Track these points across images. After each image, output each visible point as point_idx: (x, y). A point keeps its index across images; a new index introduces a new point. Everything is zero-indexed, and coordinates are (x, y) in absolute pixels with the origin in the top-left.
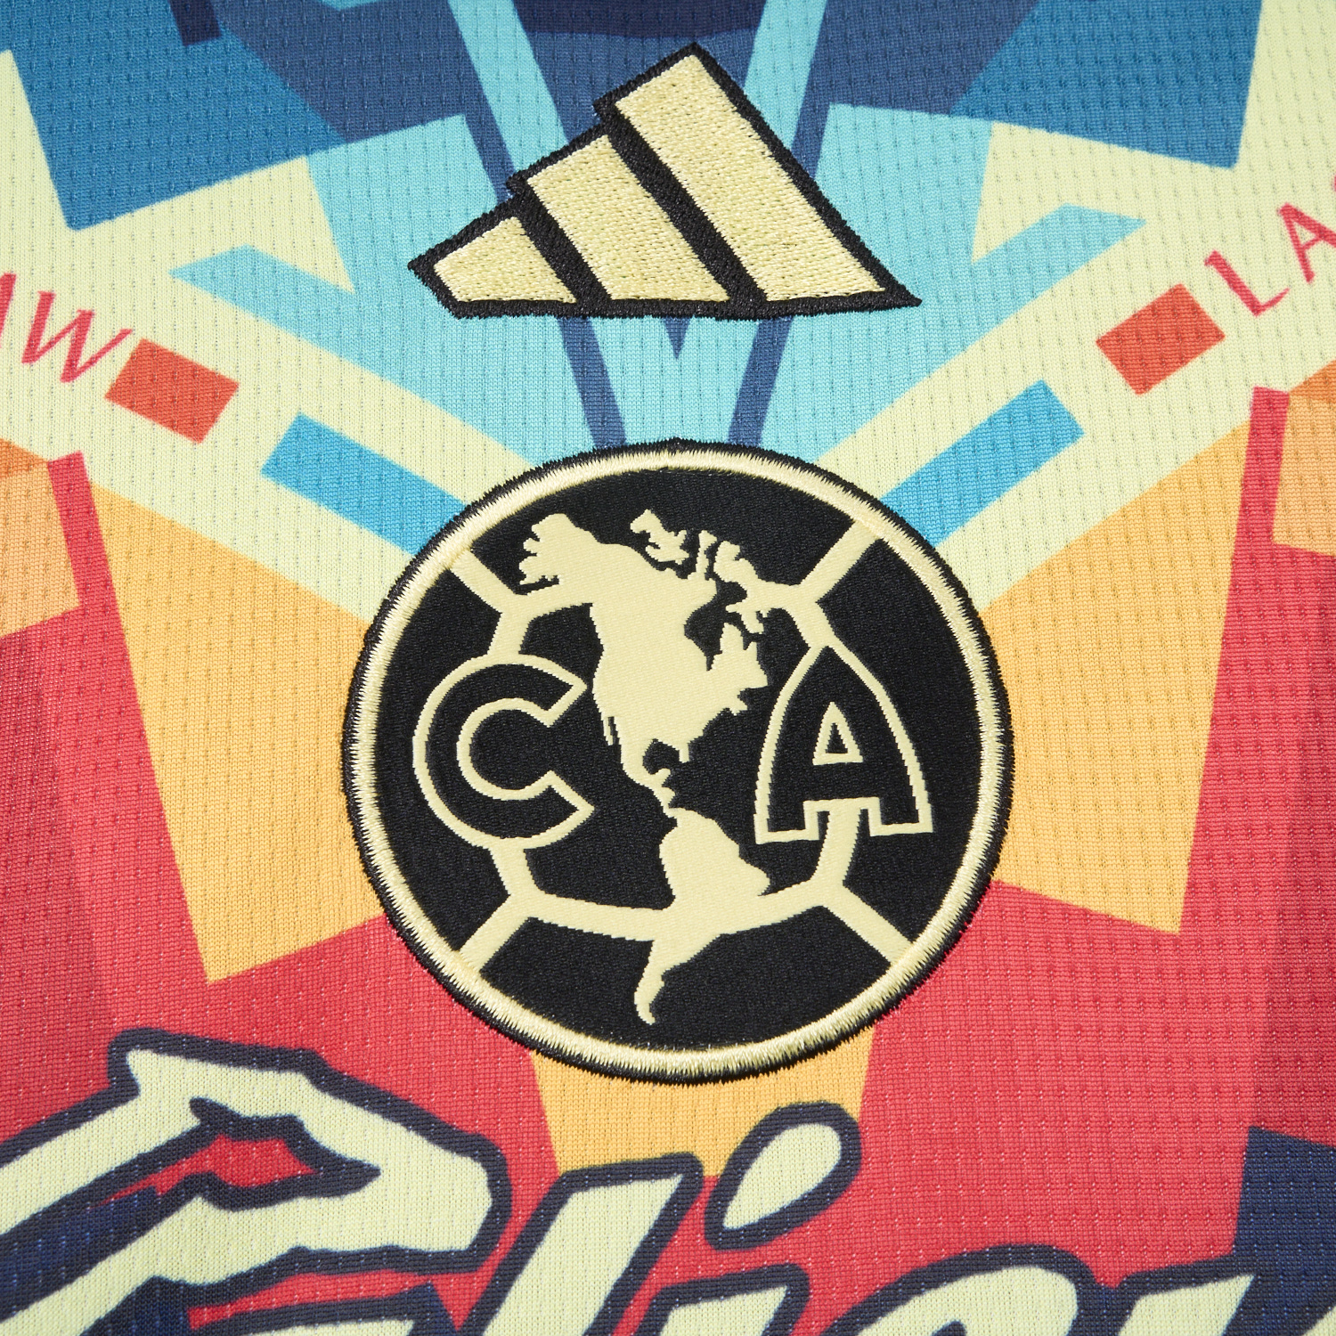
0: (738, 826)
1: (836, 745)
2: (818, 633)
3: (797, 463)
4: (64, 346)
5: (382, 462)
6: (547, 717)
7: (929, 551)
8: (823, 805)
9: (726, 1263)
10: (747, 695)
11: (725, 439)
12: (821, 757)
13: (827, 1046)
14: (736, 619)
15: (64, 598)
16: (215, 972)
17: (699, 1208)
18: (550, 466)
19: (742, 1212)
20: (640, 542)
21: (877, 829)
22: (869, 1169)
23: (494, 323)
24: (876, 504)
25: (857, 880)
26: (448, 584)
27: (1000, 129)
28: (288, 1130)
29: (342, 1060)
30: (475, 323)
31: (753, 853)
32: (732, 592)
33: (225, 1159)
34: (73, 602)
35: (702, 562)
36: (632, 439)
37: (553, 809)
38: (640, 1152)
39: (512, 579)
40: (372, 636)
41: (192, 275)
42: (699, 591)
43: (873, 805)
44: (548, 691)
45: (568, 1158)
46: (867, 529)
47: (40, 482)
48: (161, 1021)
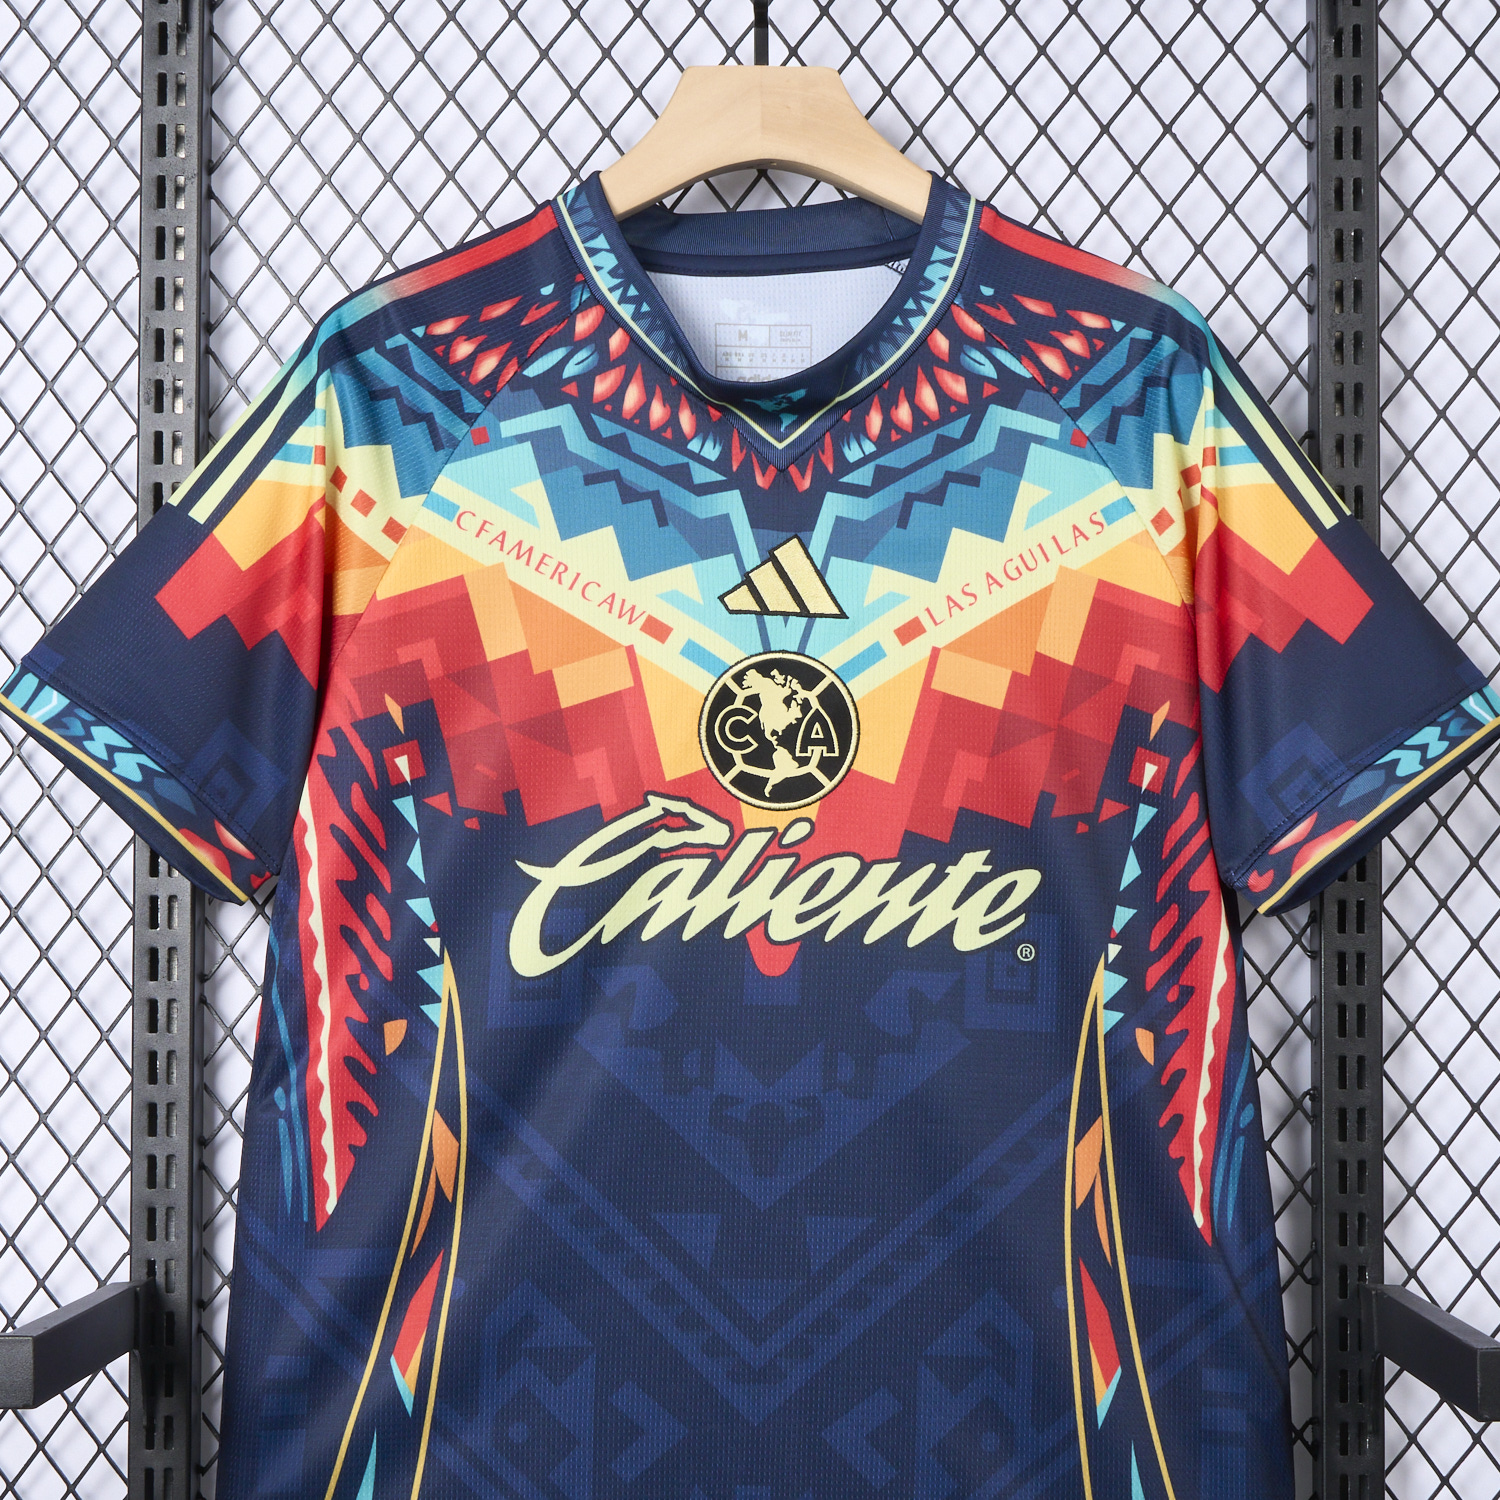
0: (792, 752)
1: (817, 733)
2: (815, 705)
3: (814, 659)
4: (629, 614)
5: (709, 654)
6: (748, 722)
7: (845, 685)
8: (813, 748)
9: (782, 851)
10: (796, 719)
11: (796, 650)
12: (813, 736)
13: (809, 804)
14: (795, 699)
15: (630, 683)
16: (668, 779)
17: (777, 839)
18: (752, 656)
19: (785, 841)
20: (773, 678)
21: (825, 754)
22: (816, 832)
23: (739, 615)
24: (833, 672)
25: (820, 766)
26: (725, 687)
27: (875, 567)
28: (683, 815)
29: (696, 800)
30: (735, 615)
31: (795, 758)
32: (795, 692)
33: (668, 821)
34: (632, 684)
35: (788, 683)
36: (772, 649)
37: (748, 744)
38: (764, 826)
39: (741, 686)
40: (706, 699)
41: (661, 596)
42: (787, 692)
43: (825, 748)
44: (748, 715)
45: (747, 826)
46: (830, 678)
47: (624, 654)
48: (656, 789)
